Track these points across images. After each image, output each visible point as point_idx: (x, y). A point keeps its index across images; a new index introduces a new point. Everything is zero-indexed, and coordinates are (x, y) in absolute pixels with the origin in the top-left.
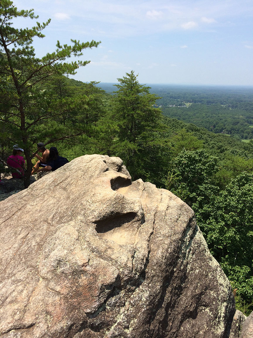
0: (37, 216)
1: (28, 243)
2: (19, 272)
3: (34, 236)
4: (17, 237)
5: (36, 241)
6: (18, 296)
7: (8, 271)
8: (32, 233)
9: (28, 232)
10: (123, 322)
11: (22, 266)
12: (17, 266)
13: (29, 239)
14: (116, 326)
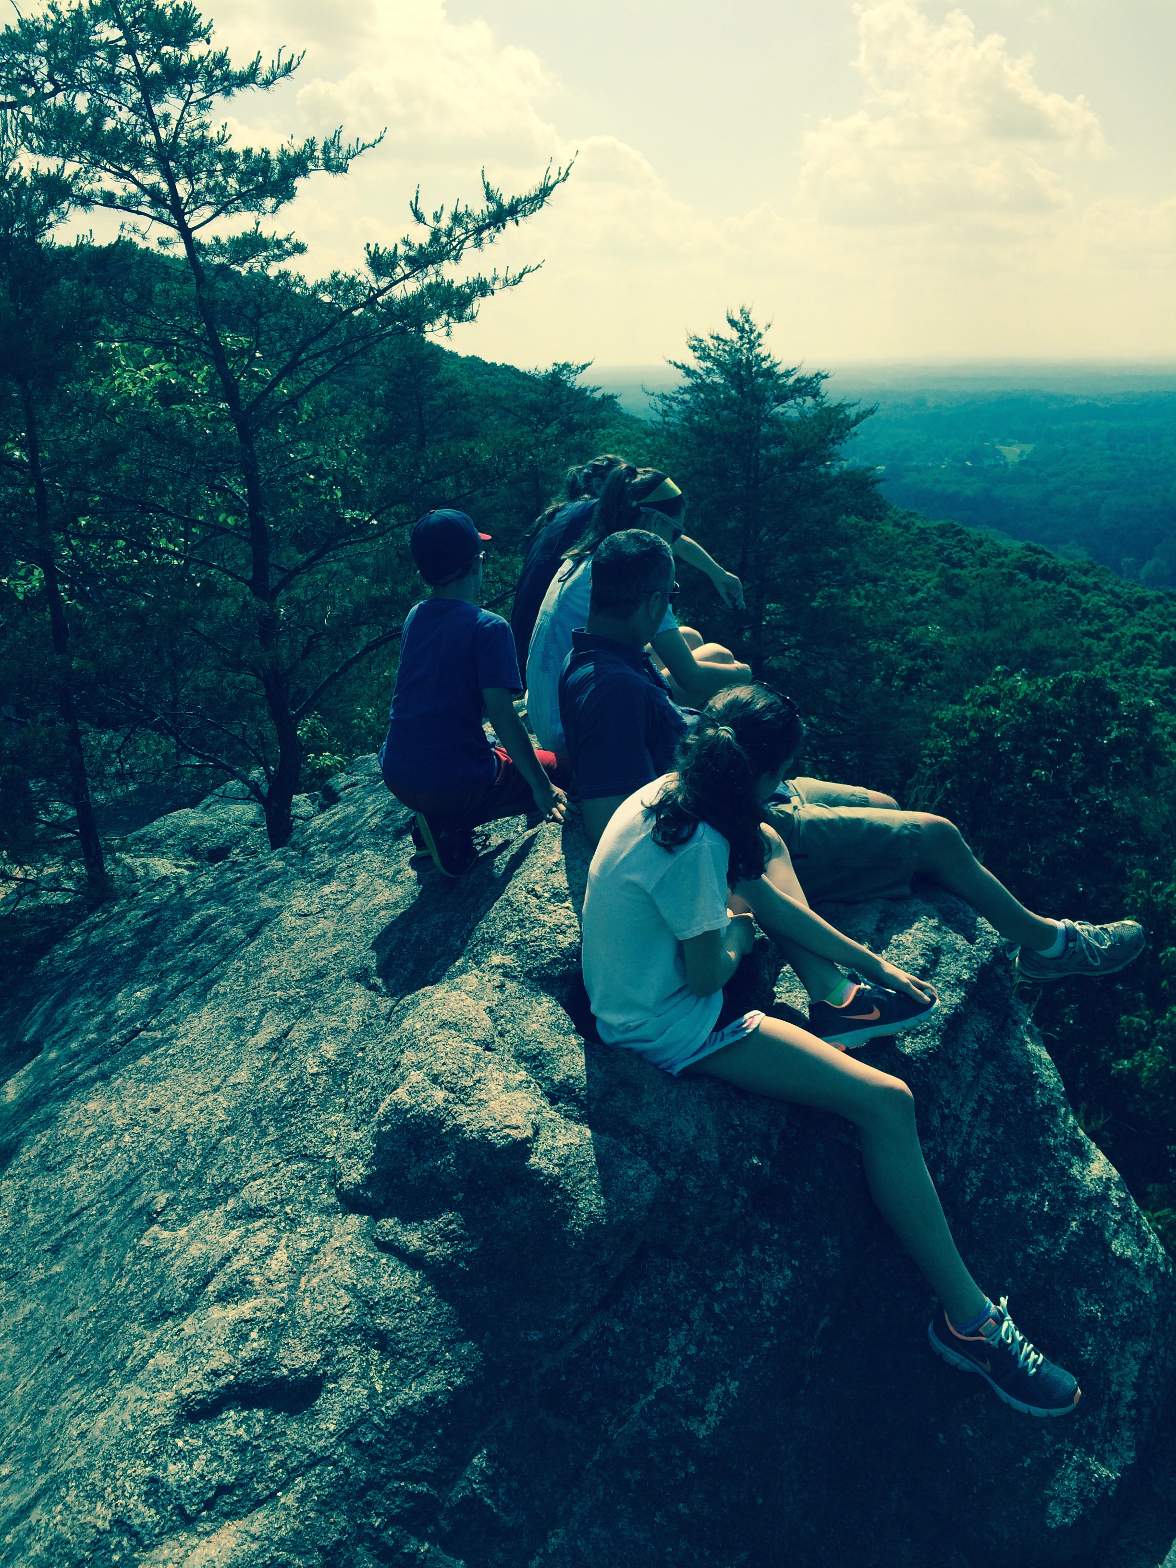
0: (324, 959)
1: (288, 1065)
2: (255, 1180)
3: (314, 1039)
4: (243, 1044)
5: (322, 1056)
6: (254, 1270)
7: (213, 1176)
8: (305, 1028)
9: (287, 1024)
10: (682, 1390)
11: (268, 1158)
12: (248, 1157)
13: (293, 1051)
14: (650, 1405)
